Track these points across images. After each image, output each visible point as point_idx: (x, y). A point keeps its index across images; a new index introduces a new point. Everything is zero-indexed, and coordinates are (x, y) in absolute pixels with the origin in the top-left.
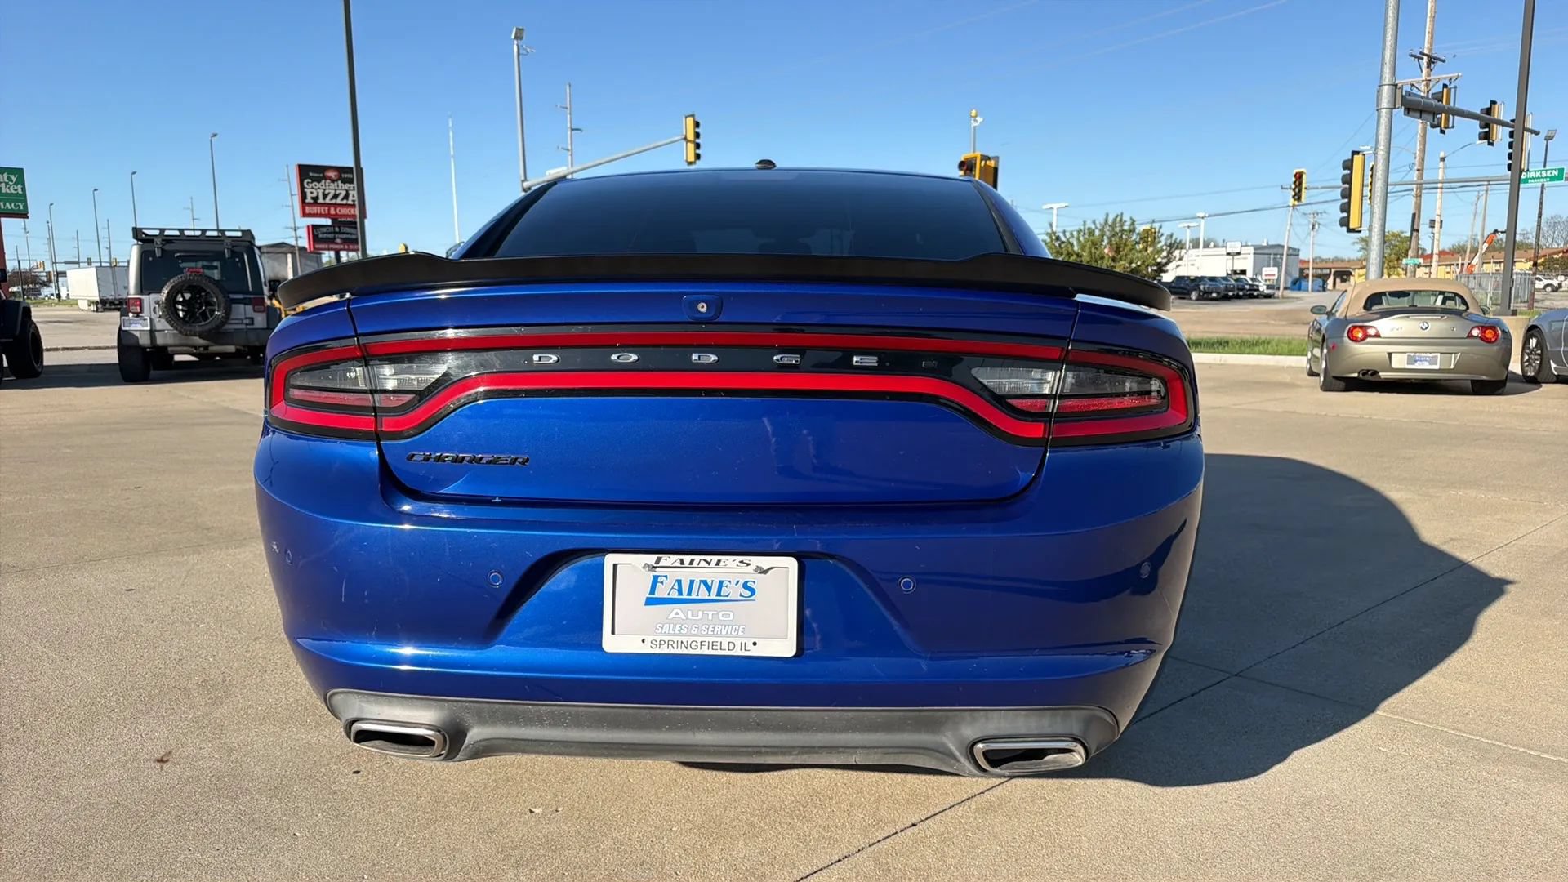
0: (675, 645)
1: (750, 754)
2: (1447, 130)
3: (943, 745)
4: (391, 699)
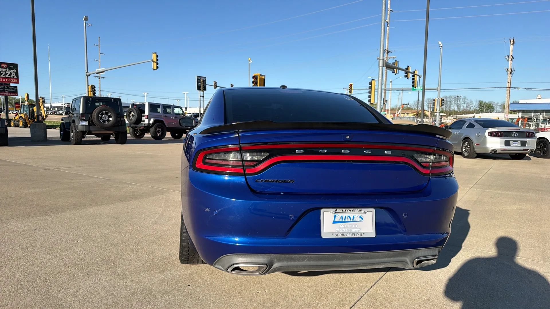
0: (342, 235)
1: (356, 267)
2: (397, 74)
3: (406, 260)
4: (251, 256)
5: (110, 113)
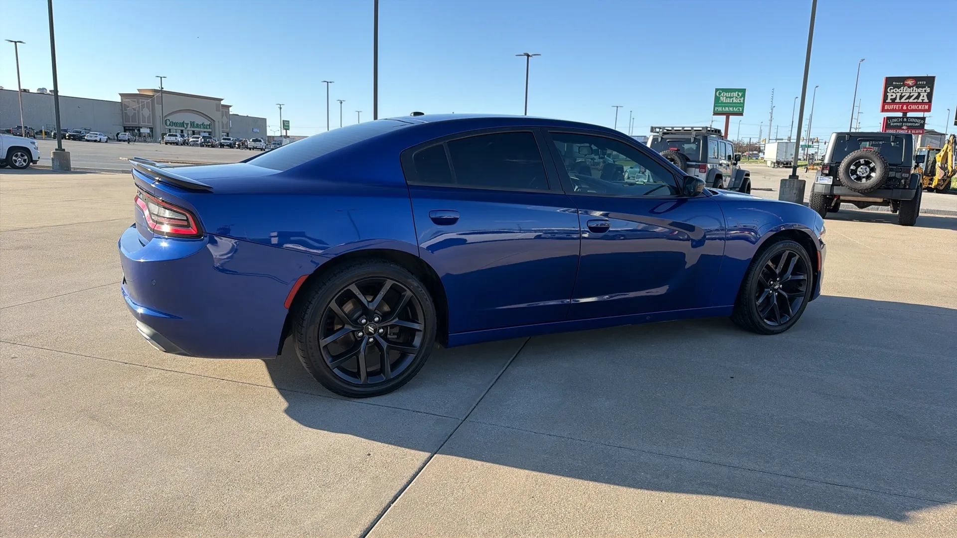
5: (873, 163)
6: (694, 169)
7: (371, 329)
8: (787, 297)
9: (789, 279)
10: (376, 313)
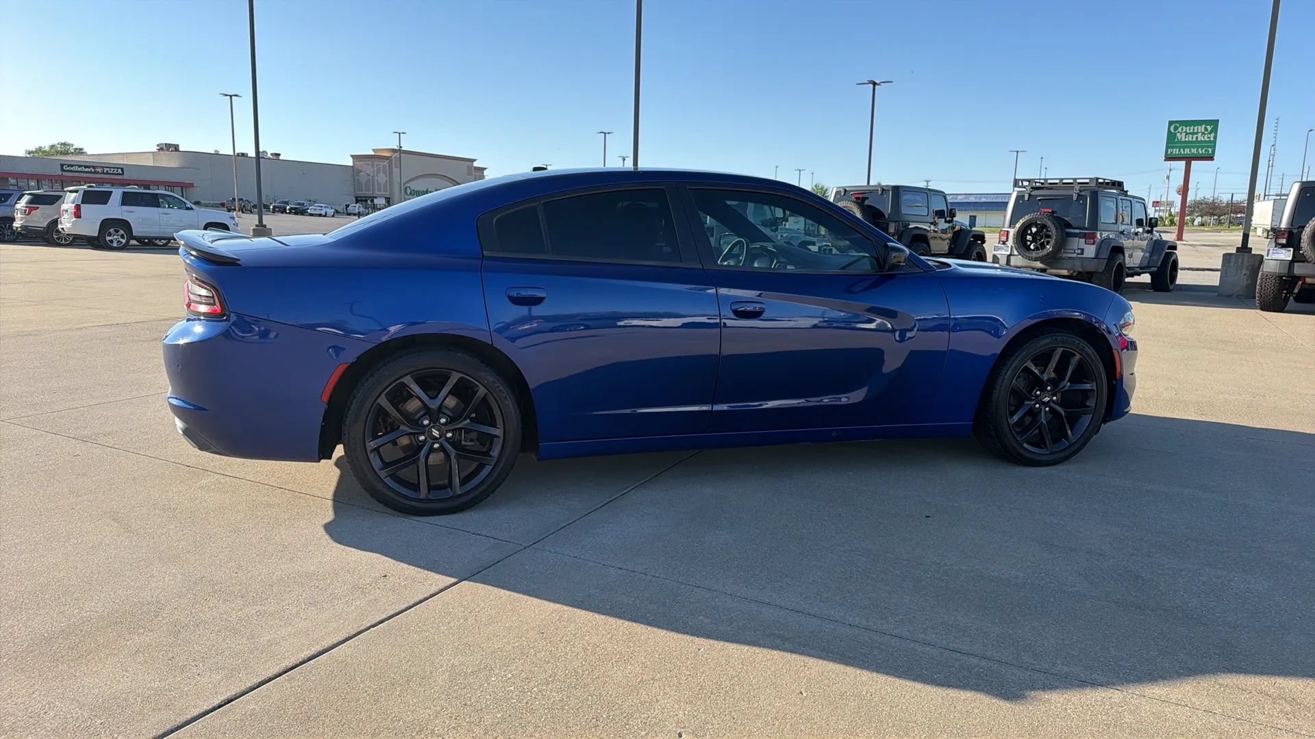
6: (1077, 239)
7: (436, 433)
8: (1063, 414)
9: (1066, 389)
10: (444, 413)
